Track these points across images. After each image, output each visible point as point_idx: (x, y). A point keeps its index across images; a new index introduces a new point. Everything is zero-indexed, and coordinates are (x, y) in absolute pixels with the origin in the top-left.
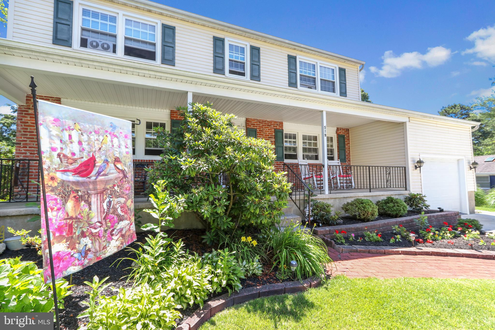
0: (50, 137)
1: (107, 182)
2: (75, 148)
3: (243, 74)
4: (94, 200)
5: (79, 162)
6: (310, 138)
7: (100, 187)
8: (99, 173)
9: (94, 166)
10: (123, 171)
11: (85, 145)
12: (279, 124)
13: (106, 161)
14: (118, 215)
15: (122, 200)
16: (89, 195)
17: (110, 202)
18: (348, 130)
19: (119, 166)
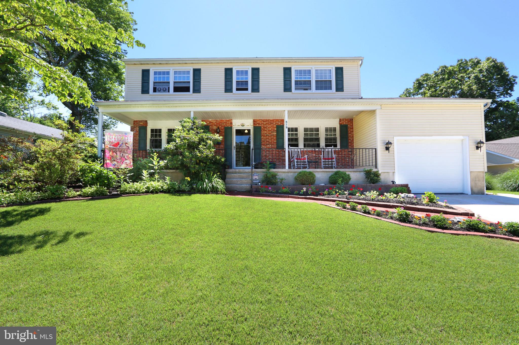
0: (107, 137)
1: (122, 149)
2: (113, 140)
3: (247, 89)
4: (118, 153)
5: (114, 143)
6: (311, 130)
7: (120, 150)
8: (120, 146)
9: (119, 144)
10: (128, 147)
11: (116, 139)
12: (280, 121)
13: (123, 143)
14: (125, 158)
15: (127, 155)
16: (117, 152)
17: (123, 154)
18: (353, 120)
19: (127, 145)
